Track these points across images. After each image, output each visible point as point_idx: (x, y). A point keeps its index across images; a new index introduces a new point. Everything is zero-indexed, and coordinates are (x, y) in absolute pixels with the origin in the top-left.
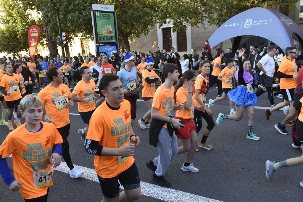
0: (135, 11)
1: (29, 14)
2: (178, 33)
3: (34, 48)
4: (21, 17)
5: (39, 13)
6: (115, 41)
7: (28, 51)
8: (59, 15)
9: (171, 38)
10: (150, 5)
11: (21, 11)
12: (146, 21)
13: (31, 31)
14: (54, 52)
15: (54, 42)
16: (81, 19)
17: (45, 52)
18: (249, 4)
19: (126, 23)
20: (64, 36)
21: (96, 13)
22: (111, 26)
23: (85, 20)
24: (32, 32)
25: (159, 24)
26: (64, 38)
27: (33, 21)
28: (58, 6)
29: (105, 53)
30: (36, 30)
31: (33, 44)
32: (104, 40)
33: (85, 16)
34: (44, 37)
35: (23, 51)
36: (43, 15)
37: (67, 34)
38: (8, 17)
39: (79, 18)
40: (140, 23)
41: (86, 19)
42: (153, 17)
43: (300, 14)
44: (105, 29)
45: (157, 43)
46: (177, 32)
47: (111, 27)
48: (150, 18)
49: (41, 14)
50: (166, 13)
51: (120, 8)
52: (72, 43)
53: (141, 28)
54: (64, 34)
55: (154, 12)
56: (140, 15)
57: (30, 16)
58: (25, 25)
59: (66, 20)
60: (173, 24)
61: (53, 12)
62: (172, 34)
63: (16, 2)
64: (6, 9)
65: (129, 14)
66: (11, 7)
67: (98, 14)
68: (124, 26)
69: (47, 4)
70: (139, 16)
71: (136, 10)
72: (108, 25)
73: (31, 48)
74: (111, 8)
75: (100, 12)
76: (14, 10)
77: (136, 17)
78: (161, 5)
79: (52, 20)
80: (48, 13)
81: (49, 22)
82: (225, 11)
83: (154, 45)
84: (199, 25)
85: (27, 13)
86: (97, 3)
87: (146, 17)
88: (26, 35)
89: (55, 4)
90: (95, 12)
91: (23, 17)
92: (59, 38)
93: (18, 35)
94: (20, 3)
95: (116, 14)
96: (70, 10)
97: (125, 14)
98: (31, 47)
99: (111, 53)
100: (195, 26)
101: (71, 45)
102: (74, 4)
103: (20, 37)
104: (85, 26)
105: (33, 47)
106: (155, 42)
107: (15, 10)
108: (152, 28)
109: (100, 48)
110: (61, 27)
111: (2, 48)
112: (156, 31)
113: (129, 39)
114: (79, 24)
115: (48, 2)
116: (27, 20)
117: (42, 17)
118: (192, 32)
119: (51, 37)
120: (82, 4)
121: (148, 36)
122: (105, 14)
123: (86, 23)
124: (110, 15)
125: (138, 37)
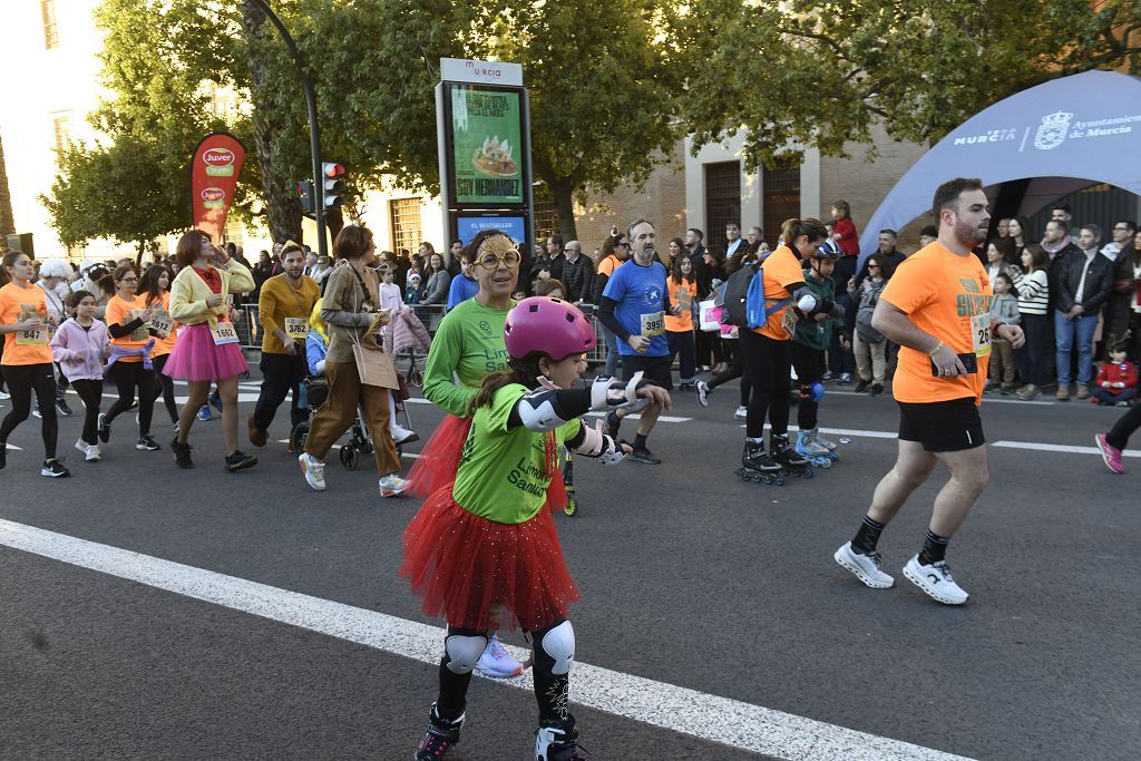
0: (602, 90)
1: (207, 99)
2: (766, 176)
3: (216, 226)
4: (177, 106)
5: (243, 96)
6: (521, 202)
8: (314, 96)
9: (737, 201)
10: (659, 70)
11: (178, 83)
12: (644, 126)
13: (207, 157)
14: (287, 236)
15: (291, 201)
16: (395, 114)
20: (328, 178)
21: (455, 91)
22: (506, 142)
23: (409, 119)
24: (211, 162)
25: (695, 139)
26: (329, 185)
27: (219, 126)
28: (311, 65)
30: (228, 154)
32: (480, 192)
33: (413, 101)
34: (258, 186)
35: (174, 233)
36: (256, 99)
37: (342, 171)
38: (128, 107)
39: (389, 109)
40: (622, 137)
41: (414, 114)
44: (484, 152)
46: (765, 170)
47: (509, 144)
48: (658, 121)
49: (249, 97)
50: (720, 95)
51: (545, 80)
52: (356, 207)
53: (622, 154)
55: (674, 96)
56: (619, 106)
57: (207, 107)
58: (188, 138)
59: (340, 116)
60: (750, 139)
61: (292, 88)
63: (164, 54)
64: (123, 74)
65: (579, 98)
66: (142, 71)
67: (459, 97)
69: (275, 56)
70: (617, 109)
71: (607, 86)
72: (496, 137)
74: (513, 75)
75: (468, 85)
76: (153, 82)
77: (603, 110)
78: (702, 63)
79: (288, 118)
80: (275, 91)
81: (278, 124)
84: (848, 146)
85: (197, 95)
86: (457, 52)
87: (641, 112)
89: (301, 59)
90: (451, 88)
91: (182, 108)
92: (311, 184)
93: (158, 172)
94: (175, 57)
95: (530, 98)
96: (358, 79)
97: (564, 99)
98: (206, 220)
100: (836, 154)
101: (354, 212)
102: (374, 58)
103: (169, 180)
104: (408, 140)
105: (212, 222)
107: (158, 81)
108: (667, 157)
109: (459, 220)
110: (319, 146)
111: (100, 219)
112: (680, 169)
113: (573, 197)
114: (388, 134)
115: (277, 49)
116: (197, 118)
117: (254, 108)
118: (822, 178)
119: (281, 182)
120: (402, 59)
121: (647, 186)
122: (488, 96)
123: (414, 130)
124: (504, 100)
125: (610, 191)
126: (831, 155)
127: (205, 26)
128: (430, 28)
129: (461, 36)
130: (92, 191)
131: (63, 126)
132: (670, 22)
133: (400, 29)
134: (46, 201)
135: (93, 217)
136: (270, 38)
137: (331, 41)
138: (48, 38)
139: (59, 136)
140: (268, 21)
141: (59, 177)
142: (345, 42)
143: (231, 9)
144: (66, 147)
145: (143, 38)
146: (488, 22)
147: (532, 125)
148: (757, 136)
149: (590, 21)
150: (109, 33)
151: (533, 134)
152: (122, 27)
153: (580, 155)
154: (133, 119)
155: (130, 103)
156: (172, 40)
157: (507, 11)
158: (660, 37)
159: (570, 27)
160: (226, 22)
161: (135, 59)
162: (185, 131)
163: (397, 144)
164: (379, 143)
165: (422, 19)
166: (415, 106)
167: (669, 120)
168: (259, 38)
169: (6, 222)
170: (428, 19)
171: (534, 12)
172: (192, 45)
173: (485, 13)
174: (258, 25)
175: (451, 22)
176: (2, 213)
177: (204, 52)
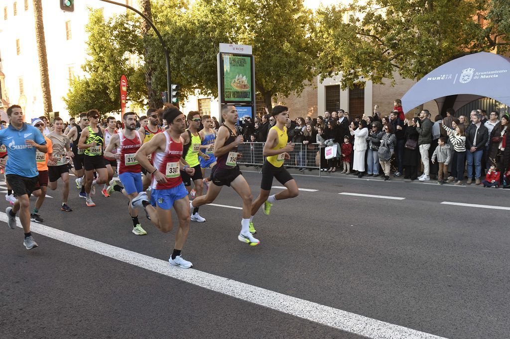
0: (284, 56)
1: (127, 59)
4: (115, 62)
5: (141, 58)
6: (251, 101)
7: (120, 113)
8: (169, 58)
9: (339, 100)
10: (307, 48)
11: (116, 53)
12: (301, 71)
15: (158, 100)
16: (201, 65)
20: (174, 90)
21: (225, 56)
22: (245, 77)
23: (206, 67)
25: (321, 76)
26: (174, 93)
27: (132, 70)
28: (168, 46)
32: (234, 96)
33: (208, 60)
34: (147, 94)
35: (112, 112)
36: (146, 59)
39: (198, 63)
40: (292, 75)
41: (208, 65)
44: (236, 81)
46: (350, 89)
48: (307, 69)
49: (143, 59)
50: (332, 59)
51: (262, 52)
52: (184, 102)
53: (292, 82)
54: (174, 87)
55: (313, 59)
56: (291, 62)
57: (127, 62)
58: (119, 75)
59: (179, 66)
60: (344, 76)
61: (160, 55)
62: (341, 90)
63: (111, 42)
64: (95, 50)
65: (275, 59)
66: (102, 49)
67: (227, 59)
68: (265, 79)
69: (154, 42)
70: (290, 63)
71: (287, 54)
72: (241, 75)
73: (124, 109)
74: (248, 50)
76: (106, 53)
77: (285, 64)
78: (325, 46)
80: (154, 56)
81: (154, 69)
83: (310, 113)
84: (384, 80)
85: (123, 58)
86: (226, 41)
87: (300, 65)
88: (118, 90)
89: (164, 43)
90: (223, 55)
91: (118, 63)
92: (167, 93)
93: (107, 88)
94: (115, 42)
95: (255, 60)
96: (186, 51)
97: (268, 60)
101: (184, 104)
102: (193, 43)
103: (111, 91)
104: (206, 76)
106: (312, 108)
107: (108, 52)
108: (310, 83)
110: (170, 78)
112: (315, 88)
113: (272, 98)
114: (198, 73)
115: (155, 40)
116: (123, 67)
117: (145, 63)
118: (373, 92)
119: (155, 92)
120: (204, 43)
121: (302, 94)
122: (237, 59)
123: (208, 72)
124: (244, 60)
125: (287, 96)
126: (377, 83)
127: (127, 31)
128: (215, 31)
129: (228, 34)
130: (82, 95)
131: (72, 69)
132: (312, 29)
133: (204, 32)
134: (65, 100)
135: (82, 105)
136: (152, 35)
137: (177, 36)
138: (68, 36)
139: (70, 74)
140: (152, 29)
141: (70, 90)
142: (182, 37)
143: (137, 24)
144: (72, 78)
145: (103, 36)
146: (239, 29)
147: (256, 70)
148: (347, 75)
149: (280, 28)
150: (90, 34)
151: (255, 74)
152: (95, 31)
153: (275, 82)
154: (98, 67)
155: (97, 61)
156: (114, 36)
157: (246, 25)
158: (308, 35)
159: (271, 31)
160: (135, 29)
161: (100, 44)
162: (118, 72)
163: (201, 77)
164: (194, 77)
165: (212, 28)
166: (209, 62)
167: (311, 68)
168: (148, 35)
169: (49, 108)
170: (215, 28)
171: (257, 25)
172: (122, 38)
173: (238, 25)
174: (147, 30)
175: (224, 29)
176: (48, 104)
177: (127, 41)
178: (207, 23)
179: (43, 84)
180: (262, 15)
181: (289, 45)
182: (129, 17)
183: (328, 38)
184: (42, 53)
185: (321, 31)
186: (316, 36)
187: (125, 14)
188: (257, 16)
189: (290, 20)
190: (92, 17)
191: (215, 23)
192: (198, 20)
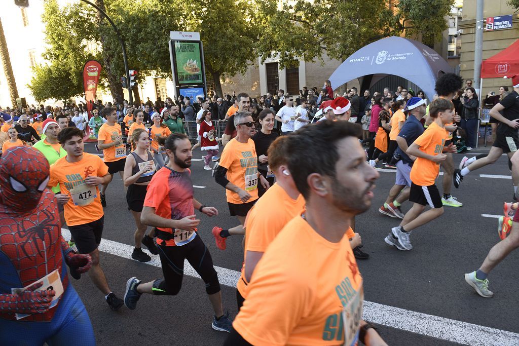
0: (229, 40)
1: (85, 46)
2: (287, 70)
3: (92, 92)
4: (74, 50)
5: (98, 44)
6: (202, 82)
7: (84, 96)
8: (124, 46)
9: (277, 76)
10: (248, 32)
11: (74, 41)
12: (244, 53)
13: (88, 69)
14: (118, 96)
15: (118, 83)
16: (155, 52)
17: (106, 97)
18: (382, 32)
19: (217, 57)
20: (132, 75)
21: (176, 43)
22: (195, 60)
23: (160, 53)
24: (90, 71)
25: (262, 58)
26: (132, 78)
27: (90, 55)
28: (123, 34)
29: (188, 98)
30: (95, 68)
31: (91, 87)
32: (187, 79)
33: (161, 47)
34: (105, 76)
35: (76, 96)
36: (103, 47)
37: (137, 72)
38: (56, 51)
39: (153, 50)
40: (236, 57)
41: (162, 51)
42: (253, 49)
43: (449, 46)
44: (188, 65)
45: (259, 85)
47: (196, 62)
49: (101, 44)
50: (270, 43)
51: (208, 37)
53: (237, 63)
54: (132, 72)
55: (254, 42)
56: (235, 46)
57: (86, 49)
58: (79, 61)
59: (135, 52)
60: (281, 58)
61: (116, 43)
62: (280, 71)
63: (68, 30)
64: (54, 39)
65: (220, 44)
66: (61, 37)
67: (177, 45)
68: (213, 61)
69: (109, 31)
70: (234, 47)
71: (230, 39)
72: (192, 59)
73: (87, 92)
74: (196, 36)
75: (181, 41)
77: (230, 48)
78: (263, 32)
79: (115, 53)
80: (110, 44)
81: (112, 56)
82: (350, 40)
83: (255, 87)
84: (314, 59)
85: (81, 45)
86: (176, 28)
87: (243, 48)
88: (81, 74)
89: (119, 32)
90: (174, 42)
91: (76, 50)
92: (125, 78)
93: (70, 75)
94: (72, 31)
95: (203, 44)
96: (140, 39)
97: (215, 44)
98: (88, 90)
99: (197, 97)
100: (310, 61)
101: (142, 86)
102: (146, 31)
103: (74, 77)
104: (160, 61)
105: (91, 90)
106: (256, 83)
107: (66, 41)
108: (252, 63)
109: (180, 90)
110: (127, 63)
111: (49, 92)
112: (257, 67)
113: (220, 78)
115: (110, 29)
116: (82, 54)
117: (103, 50)
118: (306, 68)
119: (115, 77)
120: (156, 32)
121: (246, 73)
122: (188, 44)
123: (162, 57)
124: (194, 46)
125: (233, 76)
127: (82, 19)
128: (166, 20)
129: (177, 21)
130: (46, 82)
131: (33, 54)
132: (251, 14)
133: (155, 20)
134: (30, 87)
135: (47, 91)
136: (107, 24)
137: (130, 25)
138: (25, 22)
139: (32, 61)
140: (105, 18)
141: (33, 77)
142: (135, 25)
143: (92, 13)
144: (35, 66)
145: (60, 25)
146: (186, 17)
147: (204, 53)
148: (284, 57)
149: (223, 15)
150: (47, 23)
152: (52, 21)
153: (222, 63)
154: (59, 55)
155: (57, 49)
156: (71, 25)
157: (193, 13)
158: (248, 20)
159: (216, 17)
160: (90, 17)
161: (58, 33)
162: (78, 59)
163: (156, 62)
165: (162, 16)
166: (162, 48)
168: (103, 25)
169: (15, 94)
170: (165, 16)
171: (203, 12)
172: (78, 26)
173: (185, 14)
174: (102, 20)
175: (173, 17)
176: (14, 91)
177: (83, 29)
178: (157, 12)
179: (7, 72)
180: (207, 2)
181: (232, 30)
182: (83, 6)
183: (265, 23)
184: (2, 42)
185: (259, 17)
186: (256, 22)
187: (79, 4)
188: (202, 4)
189: (231, 7)
190: (47, 7)
191: (165, 12)
192: (149, 10)
